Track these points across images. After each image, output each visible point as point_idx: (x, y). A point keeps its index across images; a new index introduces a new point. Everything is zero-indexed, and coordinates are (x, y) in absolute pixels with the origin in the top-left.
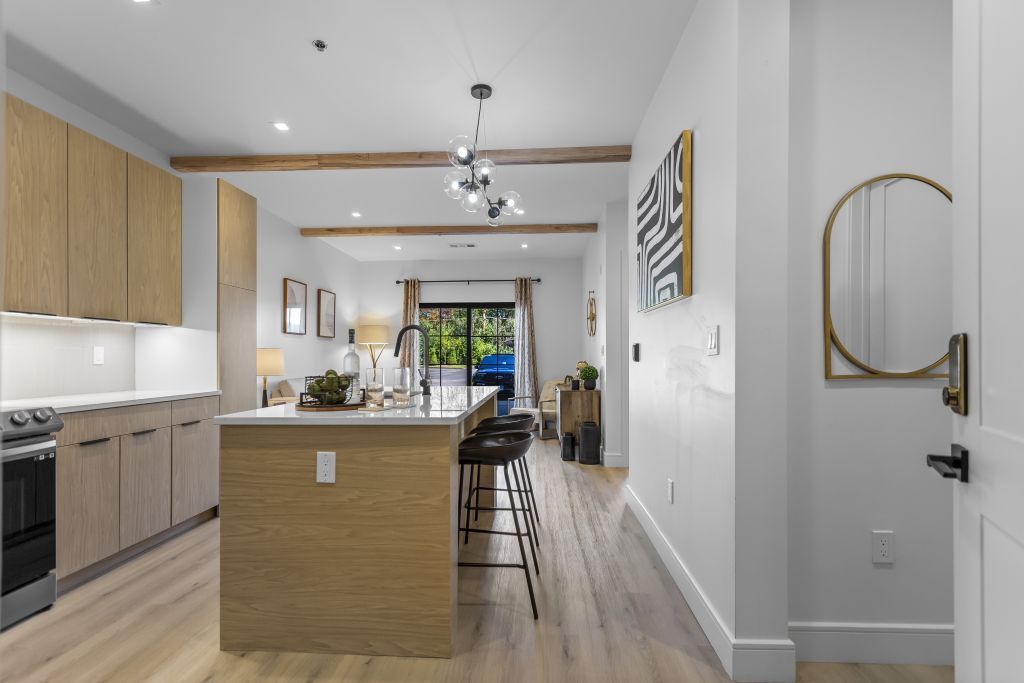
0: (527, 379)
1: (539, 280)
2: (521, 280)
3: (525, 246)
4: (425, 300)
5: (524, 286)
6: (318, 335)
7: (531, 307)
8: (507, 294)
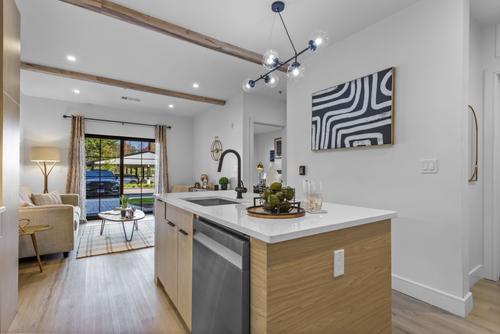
1: (170, 127)
2: (160, 126)
3: (171, 106)
4: (89, 132)
5: (161, 130)
8: (150, 134)
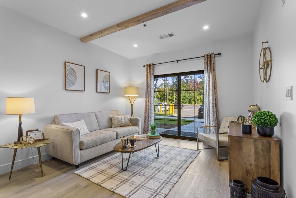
0: (211, 115)
1: (220, 54)
2: (208, 56)
3: (206, 27)
4: (156, 74)
5: (210, 59)
6: (97, 91)
7: (214, 71)
8: (200, 65)
